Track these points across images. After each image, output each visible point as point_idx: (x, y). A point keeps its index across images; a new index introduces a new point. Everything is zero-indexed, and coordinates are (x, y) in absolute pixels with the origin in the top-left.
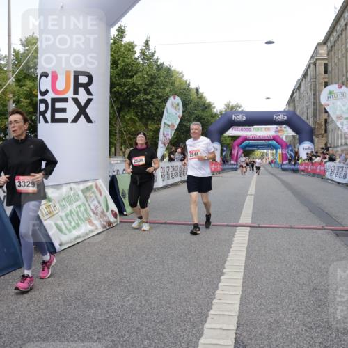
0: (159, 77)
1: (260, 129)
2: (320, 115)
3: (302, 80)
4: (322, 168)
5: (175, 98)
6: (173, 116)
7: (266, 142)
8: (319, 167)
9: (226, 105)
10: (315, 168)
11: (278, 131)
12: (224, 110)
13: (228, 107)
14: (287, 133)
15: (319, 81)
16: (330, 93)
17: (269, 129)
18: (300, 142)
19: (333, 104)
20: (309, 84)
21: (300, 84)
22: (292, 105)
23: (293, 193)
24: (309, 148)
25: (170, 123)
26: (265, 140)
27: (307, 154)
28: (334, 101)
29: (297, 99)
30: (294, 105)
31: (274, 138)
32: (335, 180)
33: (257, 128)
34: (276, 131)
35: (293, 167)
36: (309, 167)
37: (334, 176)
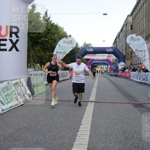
0: (52, 30)
1: (100, 56)
2: (128, 49)
3: (120, 33)
4: (129, 75)
9: (84, 44)
10: (125, 74)
11: (109, 57)
12: (83, 46)
14: (113, 58)
15: (128, 33)
16: (132, 38)
17: (104, 56)
18: (119, 62)
20: (124, 35)
21: (119, 34)
23: (115, 86)
24: (123, 65)
26: (102, 61)
28: (134, 42)
29: (118, 41)
30: (116, 44)
31: (107, 60)
32: (135, 80)
33: (99, 55)
34: (107, 57)
35: (115, 74)
36: (123, 74)
37: (135, 78)
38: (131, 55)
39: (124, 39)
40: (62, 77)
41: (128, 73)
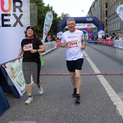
1: (81, 25)
3: (95, 2)
4: (112, 42)
5: (49, 12)
6: (49, 21)
8: (110, 42)
9: (62, 14)
10: (107, 42)
12: (61, 16)
13: (63, 15)
14: (93, 26)
15: (103, 3)
16: (121, 8)
17: (84, 25)
18: (99, 30)
19: (122, 13)
20: (99, 4)
21: (94, 4)
22: (90, 13)
24: (103, 33)
25: (48, 24)
27: (102, 36)
29: (93, 11)
31: (85, 29)
32: (120, 48)
34: (88, 26)
36: (104, 42)
37: (119, 45)
38: (106, 23)
39: (99, 8)
40: (51, 48)
41: (110, 40)
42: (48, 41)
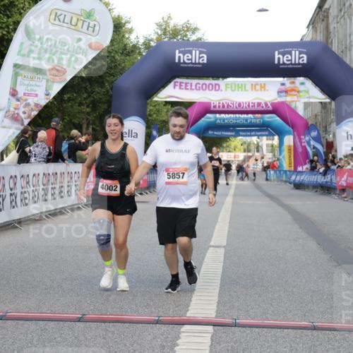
1: (243, 87)
7: (256, 118)
9: (159, 25)
11: (286, 92)
12: (154, 37)
13: (165, 33)
17: (263, 87)
18: (340, 120)
22: (321, 26)
26: (254, 112)
30: (327, 28)
31: (276, 109)
33: (234, 83)
34: (279, 92)
35: (320, 179)
40: (49, 197)
42: (33, 159)
